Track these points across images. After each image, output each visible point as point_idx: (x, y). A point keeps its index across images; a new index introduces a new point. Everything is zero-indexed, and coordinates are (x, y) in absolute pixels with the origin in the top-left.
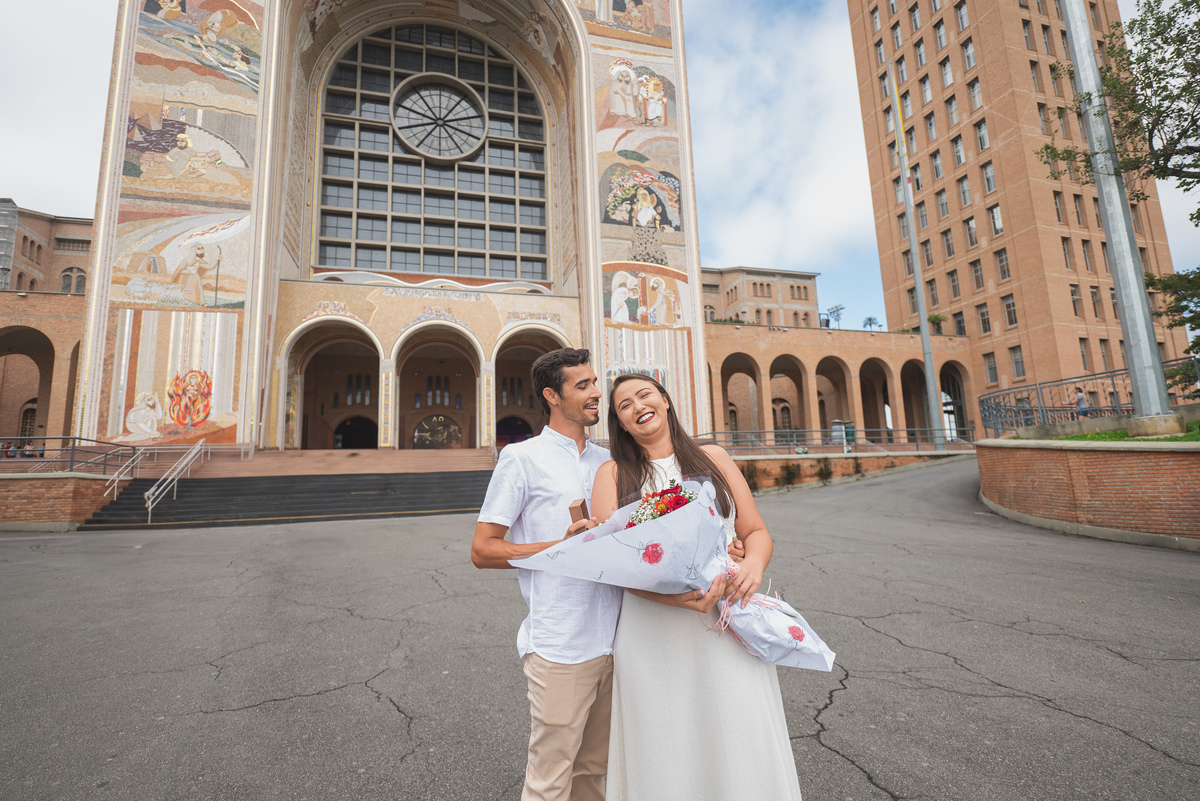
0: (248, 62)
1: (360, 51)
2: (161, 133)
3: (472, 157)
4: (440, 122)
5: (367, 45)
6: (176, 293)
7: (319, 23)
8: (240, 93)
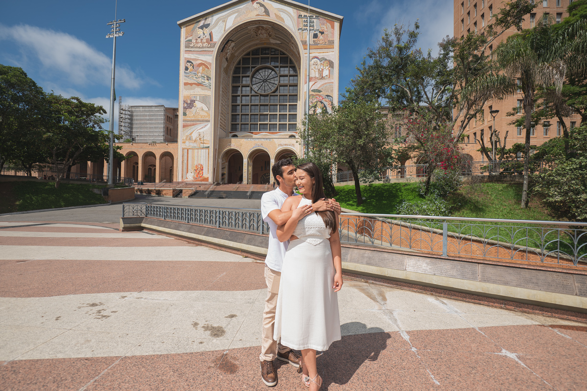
0: (208, 80)
1: (241, 61)
2: (190, 103)
3: (274, 92)
4: (265, 81)
5: (243, 59)
6: (195, 145)
7: (228, 58)
8: (206, 90)
